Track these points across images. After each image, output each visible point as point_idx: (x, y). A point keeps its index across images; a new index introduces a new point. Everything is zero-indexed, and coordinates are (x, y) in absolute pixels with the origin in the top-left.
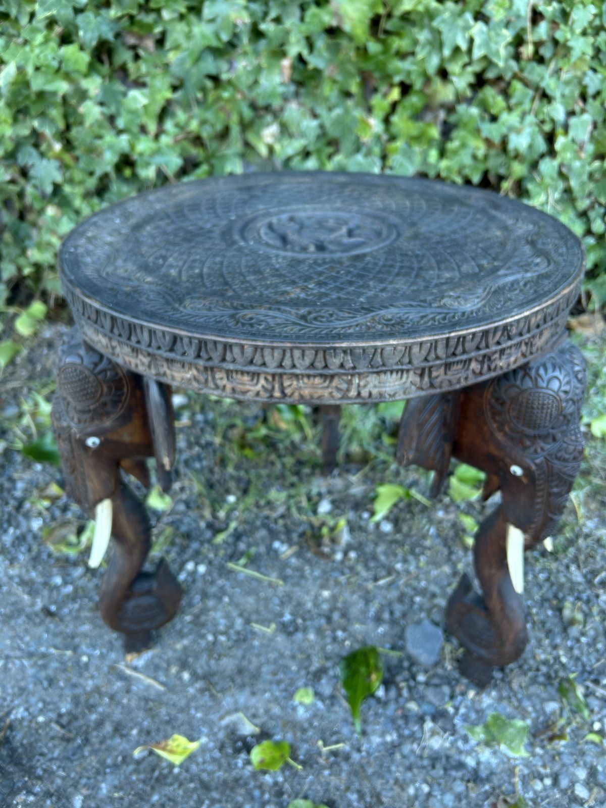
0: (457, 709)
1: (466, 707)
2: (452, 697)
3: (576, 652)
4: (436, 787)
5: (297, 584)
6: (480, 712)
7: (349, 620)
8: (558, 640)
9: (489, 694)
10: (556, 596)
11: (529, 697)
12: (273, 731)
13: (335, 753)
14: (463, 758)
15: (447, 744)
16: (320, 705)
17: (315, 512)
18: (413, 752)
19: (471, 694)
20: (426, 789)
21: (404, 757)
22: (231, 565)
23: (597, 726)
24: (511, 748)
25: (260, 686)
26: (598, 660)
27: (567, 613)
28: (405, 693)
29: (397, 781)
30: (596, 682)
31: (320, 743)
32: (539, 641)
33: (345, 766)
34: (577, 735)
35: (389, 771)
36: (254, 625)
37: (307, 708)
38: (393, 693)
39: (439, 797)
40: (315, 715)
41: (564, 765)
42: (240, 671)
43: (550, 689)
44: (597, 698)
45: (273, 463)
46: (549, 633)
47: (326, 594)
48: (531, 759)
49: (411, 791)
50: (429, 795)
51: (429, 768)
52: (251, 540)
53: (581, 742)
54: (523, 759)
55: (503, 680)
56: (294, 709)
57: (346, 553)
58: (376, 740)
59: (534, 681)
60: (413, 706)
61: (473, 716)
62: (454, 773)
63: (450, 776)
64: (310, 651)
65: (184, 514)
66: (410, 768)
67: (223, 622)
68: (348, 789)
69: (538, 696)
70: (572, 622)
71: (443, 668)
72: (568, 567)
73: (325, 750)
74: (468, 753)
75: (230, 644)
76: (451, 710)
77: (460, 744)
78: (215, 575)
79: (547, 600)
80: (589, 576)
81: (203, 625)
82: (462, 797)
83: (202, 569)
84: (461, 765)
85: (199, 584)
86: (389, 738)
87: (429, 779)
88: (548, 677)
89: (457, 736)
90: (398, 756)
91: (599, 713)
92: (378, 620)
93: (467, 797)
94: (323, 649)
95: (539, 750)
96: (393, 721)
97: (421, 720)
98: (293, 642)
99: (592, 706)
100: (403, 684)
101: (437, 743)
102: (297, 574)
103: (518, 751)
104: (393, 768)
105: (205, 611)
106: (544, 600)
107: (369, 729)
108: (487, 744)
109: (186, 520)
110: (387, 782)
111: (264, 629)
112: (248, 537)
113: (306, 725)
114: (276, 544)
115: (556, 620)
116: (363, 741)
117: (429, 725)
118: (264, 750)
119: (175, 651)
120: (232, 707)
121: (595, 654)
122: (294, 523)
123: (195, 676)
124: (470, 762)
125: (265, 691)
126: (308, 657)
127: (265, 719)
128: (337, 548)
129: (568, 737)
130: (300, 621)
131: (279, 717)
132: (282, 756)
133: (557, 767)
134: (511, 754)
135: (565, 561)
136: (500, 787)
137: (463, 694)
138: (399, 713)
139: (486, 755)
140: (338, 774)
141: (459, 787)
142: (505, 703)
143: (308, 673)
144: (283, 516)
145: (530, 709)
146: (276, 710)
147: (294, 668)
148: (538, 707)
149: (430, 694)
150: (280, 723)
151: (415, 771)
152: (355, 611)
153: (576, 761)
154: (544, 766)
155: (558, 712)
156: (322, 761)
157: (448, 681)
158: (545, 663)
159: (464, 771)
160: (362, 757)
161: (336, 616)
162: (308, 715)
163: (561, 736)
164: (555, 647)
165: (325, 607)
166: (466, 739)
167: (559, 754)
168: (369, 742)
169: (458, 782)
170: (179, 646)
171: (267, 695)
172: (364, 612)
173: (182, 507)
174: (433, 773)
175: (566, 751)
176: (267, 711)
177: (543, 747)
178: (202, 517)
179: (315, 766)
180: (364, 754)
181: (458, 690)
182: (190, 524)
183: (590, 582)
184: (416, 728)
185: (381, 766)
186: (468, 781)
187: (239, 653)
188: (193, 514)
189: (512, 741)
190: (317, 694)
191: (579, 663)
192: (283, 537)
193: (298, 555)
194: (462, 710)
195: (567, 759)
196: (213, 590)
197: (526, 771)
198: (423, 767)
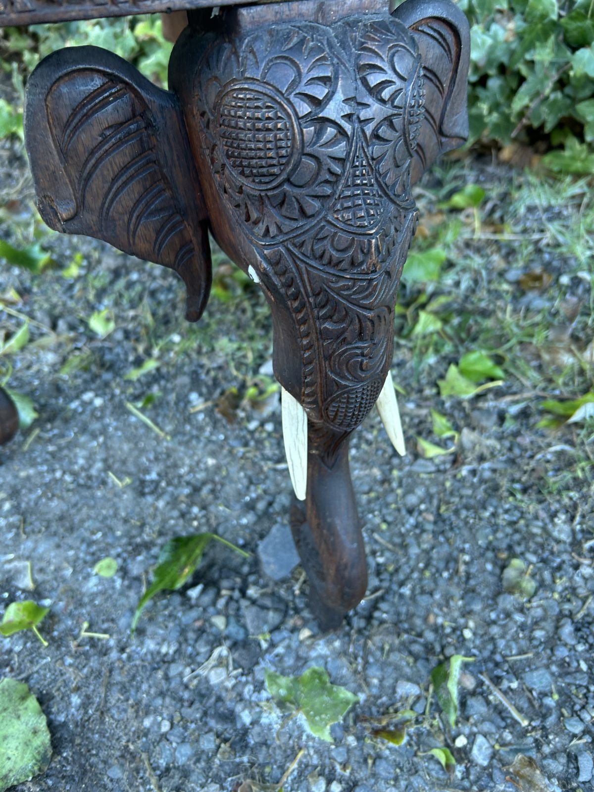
0: (273, 645)
1: (288, 647)
2: (276, 629)
3: (495, 630)
4: (179, 730)
5: (187, 444)
6: (302, 661)
7: (216, 498)
8: (477, 607)
9: (329, 642)
10: (510, 548)
11: (384, 665)
12: (47, 593)
13: (92, 642)
14: (239, 708)
15: (229, 684)
16: (118, 583)
17: (256, 371)
18: (181, 675)
19: (305, 633)
20: (165, 727)
21: (167, 678)
22: (130, 406)
23: (461, 742)
24: (312, 722)
25: (70, 541)
26: (521, 652)
27: (510, 573)
28: (221, 603)
29: (138, 703)
30: (497, 680)
31: (85, 625)
32: (448, 598)
33: (94, 663)
34: (420, 741)
35: (138, 689)
36: (110, 474)
37: (101, 580)
38: (207, 599)
39: (174, 745)
40: (103, 593)
41: (374, 775)
42: (61, 518)
43: (420, 664)
44: (488, 703)
45: (244, 311)
46: (470, 592)
47: (211, 462)
48: (333, 747)
49: (147, 723)
50: (164, 737)
51: (186, 704)
52: (169, 386)
53: (420, 754)
54: (322, 742)
55: (360, 631)
56: (87, 577)
57: (262, 424)
58: (151, 645)
59: (405, 647)
60: (219, 622)
61: (289, 661)
62: (212, 723)
63: (206, 724)
64: (149, 520)
65: (119, 343)
66: (162, 694)
67: (81, 461)
68: (77, 689)
69: (397, 668)
70: (514, 588)
71: (290, 589)
72: (553, 515)
73: (84, 634)
74: (250, 705)
75: (72, 486)
76: (264, 645)
77: (248, 690)
78: (108, 412)
79: (495, 550)
80: (579, 536)
81: (61, 460)
82: (204, 757)
83: (98, 402)
84: (230, 717)
85: (85, 417)
86: (164, 650)
87: (177, 718)
88: (429, 648)
89: (250, 678)
90: (160, 674)
91: (475, 725)
92: (250, 507)
93: (209, 760)
94: (164, 521)
95: (351, 740)
96: (183, 631)
97: (217, 641)
98: (138, 504)
99: (471, 711)
100: (224, 592)
101: (216, 677)
102: (195, 432)
103: (322, 729)
104: (145, 687)
105: (72, 445)
106: (490, 547)
107: (150, 629)
108: (281, 704)
109: (118, 350)
110: (127, 700)
111: (117, 481)
112: (168, 380)
113: (86, 600)
114: (194, 396)
115: (492, 580)
116: (134, 641)
117: (222, 650)
118: (19, 610)
119: (16, 477)
120: (27, 553)
121: (524, 643)
122: (225, 378)
123: (16, 509)
124: (246, 717)
125: (71, 548)
126: (143, 526)
127: (49, 577)
128: (256, 415)
129: (405, 739)
130: (163, 484)
131: (64, 580)
132: (30, 623)
133: (362, 774)
134: (308, 729)
135: (555, 506)
136: (263, 766)
137: (295, 630)
138: (198, 624)
139: (272, 717)
140: (78, 668)
141: (208, 743)
142: (344, 660)
143: (130, 544)
144: (220, 368)
145: (375, 681)
146: (68, 572)
147: (119, 533)
148: (388, 683)
149: (249, 614)
150: (62, 587)
151: (168, 700)
152: (229, 490)
153: (396, 779)
154: (344, 766)
155: (411, 701)
156: (73, 645)
157: (285, 609)
158: (437, 629)
159: (228, 726)
160: (120, 659)
161: (205, 491)
162: (95, 589)
163: (394, 735)
164: (466, 613)
165: (201, 476)
166: (259, 687)
167: (378, 757)
168: (142, 643)
169: (211, 737)
170: (23, 474)
171: (71, 553)
172: (240, 495)
173: (119, 336)
174: (187, 711)
175: (392, 758)
176: (58, 569)
177: (360, 738)
178: (135, 349)
179: (63, 649)
180: (124, 656)
181: (291, 623)
182: (118, 355)
183: (576, 545)
184: (203, 649)
185: (134, 678)
186: (226, 741)
187: (74, 498)
188: (128, 345)
189: (318, 713)
190: (123, 571)
191: (490, 647)
192: (204, 390)
193: (209, 412)
194: (280, 650)
195: (383, 769)
196: (96, 426)
197: (315, 760)
198: (181, 700)
